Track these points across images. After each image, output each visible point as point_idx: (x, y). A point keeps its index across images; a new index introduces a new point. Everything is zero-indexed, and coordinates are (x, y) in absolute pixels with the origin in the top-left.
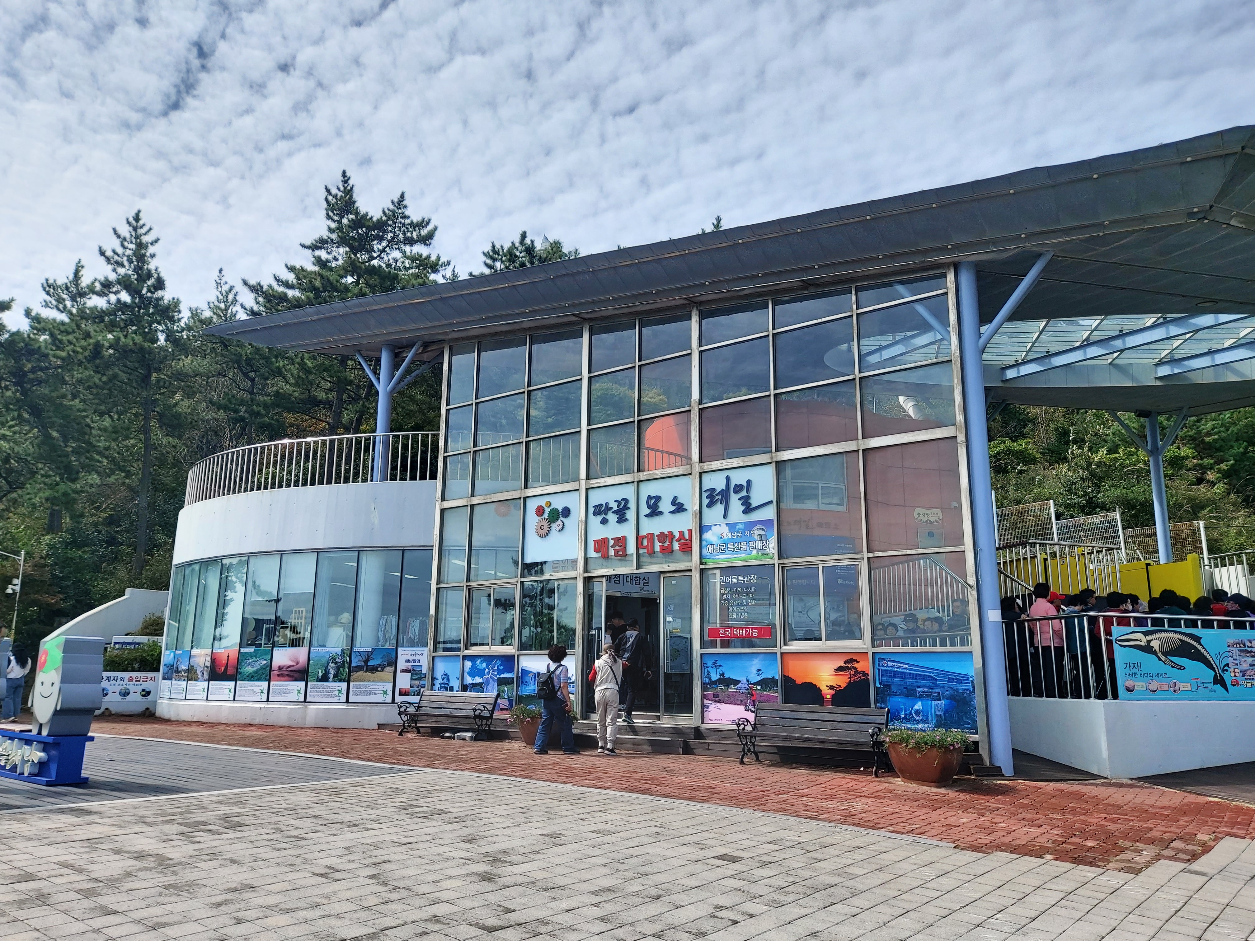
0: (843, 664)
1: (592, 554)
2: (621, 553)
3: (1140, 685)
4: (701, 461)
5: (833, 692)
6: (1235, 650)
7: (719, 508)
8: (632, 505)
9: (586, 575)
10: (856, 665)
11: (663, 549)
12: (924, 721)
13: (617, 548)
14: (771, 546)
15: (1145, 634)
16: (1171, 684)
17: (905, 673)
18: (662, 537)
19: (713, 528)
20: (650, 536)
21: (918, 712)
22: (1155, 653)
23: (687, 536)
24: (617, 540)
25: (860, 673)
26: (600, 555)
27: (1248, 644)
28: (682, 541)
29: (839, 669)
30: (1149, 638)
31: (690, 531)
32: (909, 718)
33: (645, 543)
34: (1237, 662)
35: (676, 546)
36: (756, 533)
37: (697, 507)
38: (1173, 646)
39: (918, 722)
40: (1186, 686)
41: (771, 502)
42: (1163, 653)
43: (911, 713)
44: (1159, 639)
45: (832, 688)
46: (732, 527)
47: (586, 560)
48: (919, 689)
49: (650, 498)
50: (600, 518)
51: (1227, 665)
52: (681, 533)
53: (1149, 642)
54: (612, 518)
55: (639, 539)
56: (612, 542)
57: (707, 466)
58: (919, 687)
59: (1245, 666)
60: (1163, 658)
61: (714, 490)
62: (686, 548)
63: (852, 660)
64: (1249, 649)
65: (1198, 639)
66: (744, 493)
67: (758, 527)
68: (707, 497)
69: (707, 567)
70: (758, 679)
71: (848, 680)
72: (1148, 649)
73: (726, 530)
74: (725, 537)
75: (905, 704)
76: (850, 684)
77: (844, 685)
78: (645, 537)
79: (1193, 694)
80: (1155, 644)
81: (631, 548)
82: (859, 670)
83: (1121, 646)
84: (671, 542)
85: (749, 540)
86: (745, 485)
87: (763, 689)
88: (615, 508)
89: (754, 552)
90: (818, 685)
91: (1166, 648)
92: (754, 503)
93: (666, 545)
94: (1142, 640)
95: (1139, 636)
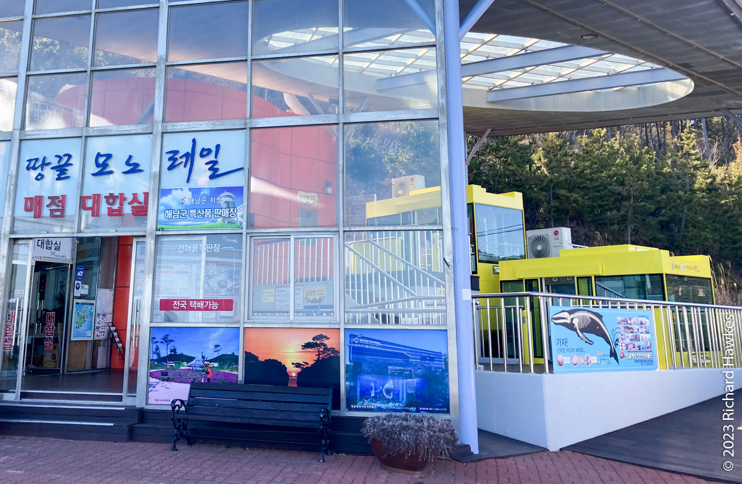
0: (311, 341)
1: (20, 212)
2: (58, 213)
3: (567, 360)
4: (164, 121)
5: (299, 370)
6: (622, 326)
7: (182, 171)
8: (76, 161)
9: (13, 236)
10: (326, 342)
11: (111, 213)
12: (396, 399)
13: (54, 207)
14: (239, 214)
15: (570, 312)
16: (586, 358)
17: (376, 351)
18: (111, 198)
19: (174, 192)
20: (96, 198)
21: (388, 391)
22: (575, 330)
23: (141, 198)
24: (53, 199)
25: (329, 350)
26: (32, 214)
27: (629, 322)
28: (136, 204)
29: (307, 346)
30: (572, 316)
31: (146, 195)
32: (379, 397)
33: (89, 203)
34: (623, 337)
35: (127, 209)
36: (223, 199)
37: (156, 169)
38: (586, 324)
39: (388, 401)
40: (594, 360)
41: (242, 169)
43: (381, 392)
44: (578, 317)
45: (298, 365)
46: (196, 192)
47: (13, 220)
48: (390, 367)
49: (99, 155)
50: (34, 174)
51: (617, 340)
52: (135, 195)
53: (572, 320)
54: (50, 174)
55: (83, 199)
56: (47, 202)
57: (170, 127)
58: (391, 365)
60: (580, 334)
61: (176, 152)
62: (141, 211)
63: (321, 337)
65: (600, 317)
66: (212, 157)
67: (226, 193)
68: (170, 159)
69: (165, 233)
70: (216, 355)
71: (316, 358)
72: (571, 326)
73: (189, 195)
74: (187, 202)
75: (375, 382)
76: (318, 362)
77: (311, 363)
78: (89, 197)
79: (597, 367)
80: (576, 322)
81: (72, 207)
82: (329, 347)
83: (556, 324)
84: (121, 204)
85: (214, 206)
86: (214, 149)
87: (221, 366)
88: (55, 163)
89: (220, 220)
90: (283, 363)
91: (582, 326)
92: (222, 168)
93: (116, 207)
94: (568, 318)
95: (566, 315)
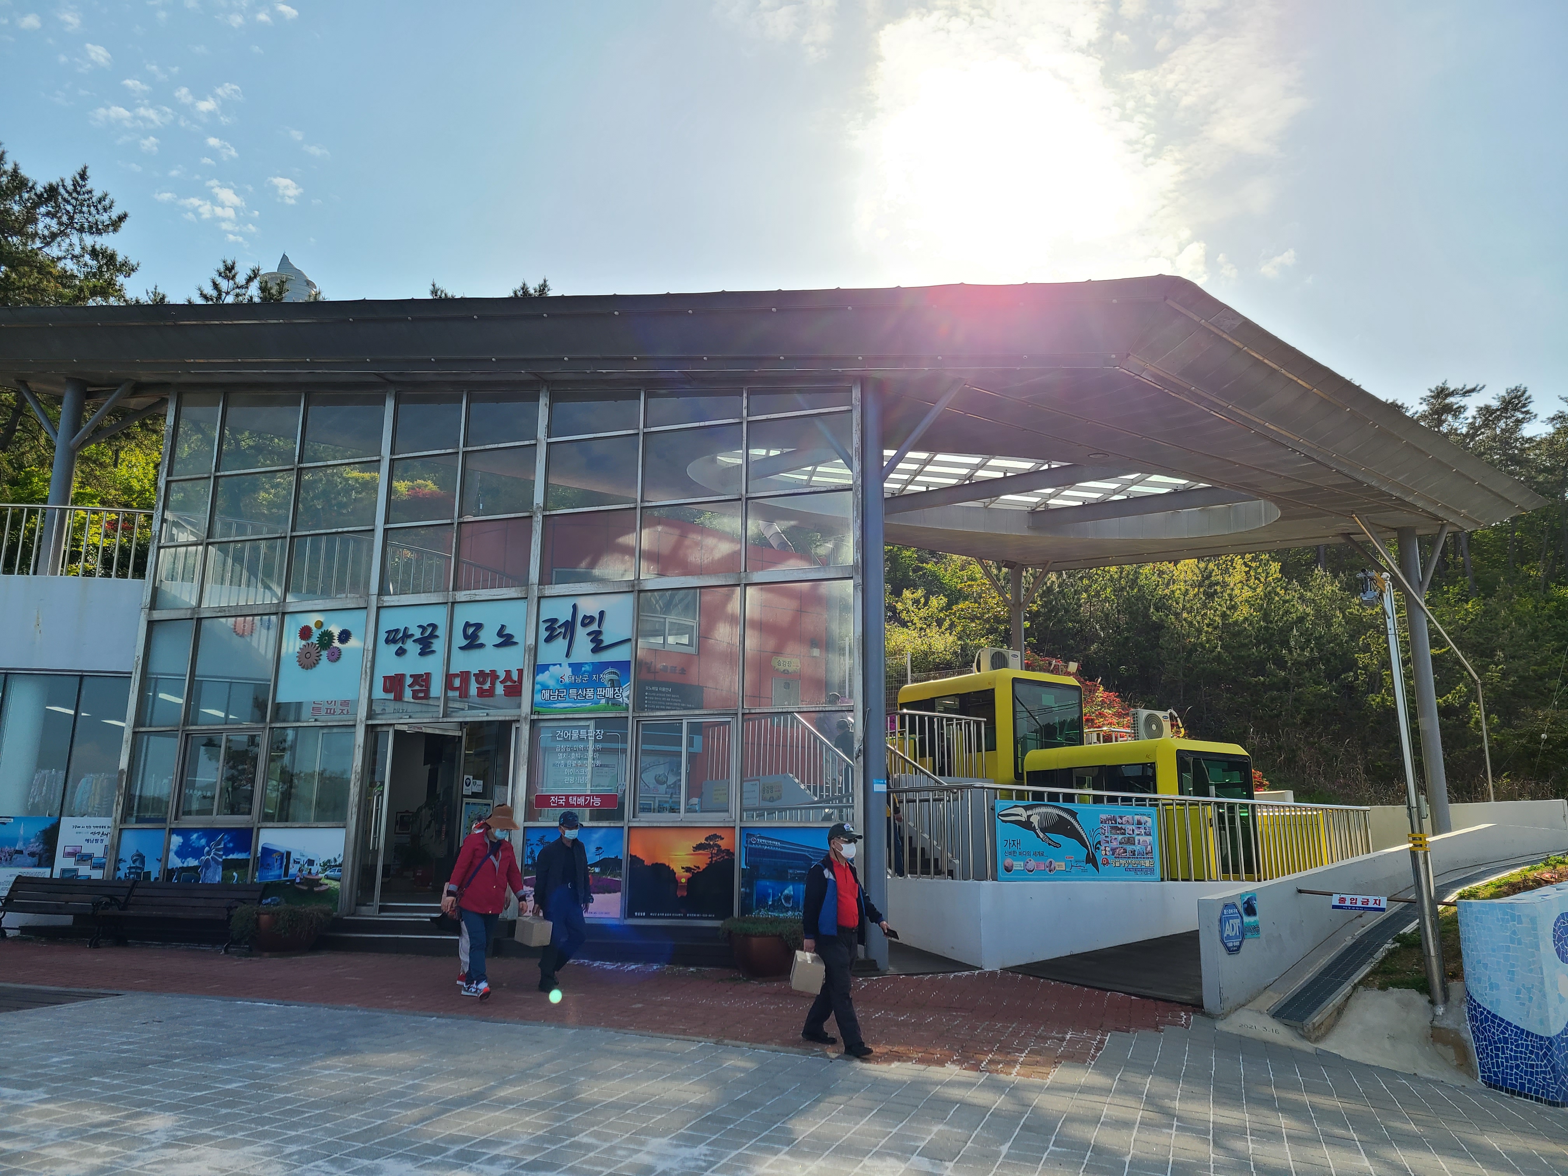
0: (703, 841)
1: (379, 693)
2: (422, 695)
3: (1018, 865)
4: (541, 583)
5: (689, 875)
6: (1107, 826)
7: (561, 644)
8: (442, 632)
9: (370, 722)
10: (719, 842)
11: (481, 693)
12: (793, 909)
13: (417, 688)
14: (625, 694)
15: (1027, 808)
16: (1047, 863)
17: (776, 852)
18: (481, 676)
19: (551, 668)
20: (465, 676)
21: (788, 898)
22: (1034, 829)
23: (515, 677)
24: (416, 678)
25: (723, 851)
26: (391, 696)
27: (1119, 820)
28: (509, 683)
29: (699, 847)
30: (1029, 813)
31: (520, 672)
32: (777, 906)
33: (457, 683)
34: (1108, 839)
35: (500, 689)
36: (606, 677)
37: (531, 641)
38: (1051, 822)
39: (787, 910)
40: (1060, 865)
41: (629, 640)
42: (1042, 830)
43: (780, 899)
44: (1039, 814)
45: (688, 869)
46: (576, 667)
47: (371, 701)
48: (791, 871)
49: (467, 625)
50: (394, 648)
51: (1099, 843)
52: (508, 673)
53: (1029, 817)
54: (413, 648)
55: (449, 678)
56: (409, 681)
57: (549, 590)
58: (791, 868)
59: (1115, 844)
60: (1041, 835)
61: (554, 621)
62: (514, 690)
63: (715, 837)
64: (1120, 826)
65: (1073, 814)
66: (594, 627)
67: (610, 670)
68: (547, 629)
69: (541, 717)
70: (598, 859)
71: (708, 861)
72: (1027, 825)
73: (568, 671)
74: (567, 680)
75: (773, 889)
76: (710, 865)
77: (703, 866)
78: (456, 675)
79: (1065, 875)
80: (1035, 820)
81: (437, 688)
82: (723, 848)
83: (1003, 821)
84: (493, 684)
85: (597, 685)
86: (597, 616)
87: (603, 872)
88: (418, 634)
89: (603, 701)
90: (672, 866)
91: (1045, 824)
92: (607, 640)
93: (487, 686)
94: (1023, 815)
95: (1020, 811)
